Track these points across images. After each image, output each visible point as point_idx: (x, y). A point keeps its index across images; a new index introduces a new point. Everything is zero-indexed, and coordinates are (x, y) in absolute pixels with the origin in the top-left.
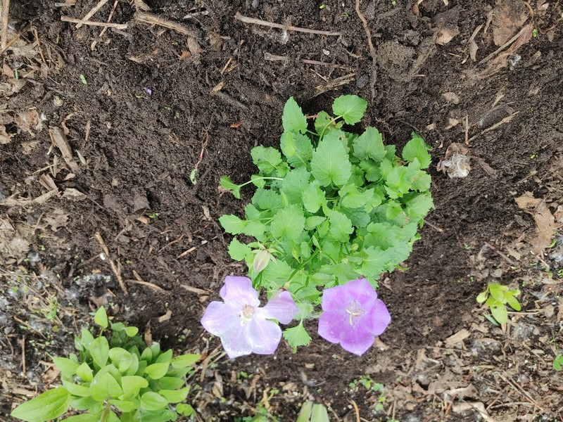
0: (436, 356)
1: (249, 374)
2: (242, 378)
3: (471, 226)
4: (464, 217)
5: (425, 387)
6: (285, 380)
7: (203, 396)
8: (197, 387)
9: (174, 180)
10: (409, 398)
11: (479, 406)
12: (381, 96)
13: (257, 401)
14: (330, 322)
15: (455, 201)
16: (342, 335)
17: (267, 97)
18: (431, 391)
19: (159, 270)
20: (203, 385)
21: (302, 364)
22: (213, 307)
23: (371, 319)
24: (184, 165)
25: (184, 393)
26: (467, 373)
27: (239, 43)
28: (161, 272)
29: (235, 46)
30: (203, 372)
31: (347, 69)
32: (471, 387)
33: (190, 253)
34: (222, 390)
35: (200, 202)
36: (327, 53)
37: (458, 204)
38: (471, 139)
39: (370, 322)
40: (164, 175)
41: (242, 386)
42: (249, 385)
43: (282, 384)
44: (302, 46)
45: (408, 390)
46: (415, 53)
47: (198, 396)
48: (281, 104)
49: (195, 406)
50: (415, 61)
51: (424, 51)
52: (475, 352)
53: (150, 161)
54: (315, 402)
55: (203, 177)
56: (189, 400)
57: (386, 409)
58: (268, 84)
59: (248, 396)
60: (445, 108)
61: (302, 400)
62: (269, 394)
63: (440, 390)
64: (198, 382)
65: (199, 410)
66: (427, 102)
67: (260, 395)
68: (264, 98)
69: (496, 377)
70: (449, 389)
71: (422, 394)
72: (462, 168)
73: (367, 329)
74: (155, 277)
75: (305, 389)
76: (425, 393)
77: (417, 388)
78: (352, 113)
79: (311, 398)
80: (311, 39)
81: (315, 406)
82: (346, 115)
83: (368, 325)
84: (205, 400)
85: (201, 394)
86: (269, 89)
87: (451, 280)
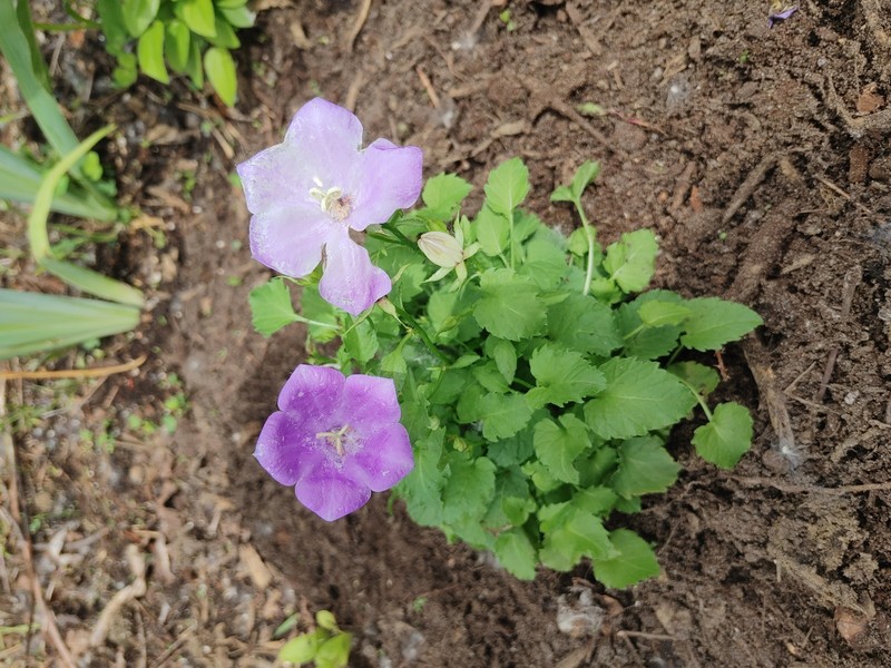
0: (223, 525)
1: (191, 193)
2: (184, 180)
3: (460, 616)
4: (476, 607)
5: (169, 504)
6: (181, 260)
7: (152, 108)
8: (168, 96)
9: (582, 65)
10: (151, 473)
11: (139, 587)
12: (739, 494)
13: (143, 206)
14: (322, 391)
15: (506, 594)
16: (294, 415)
17: (756, 268)
18: (162, 512)
19: (394, 27)
20: (172, 106)
21: (211, 294)
22: (350, 124)
23: (327, 477)
24: (614, 87)
25: (155, 71)
26: (194, 575)
27: (881, 215)
28: (390, 31)
29: (875, 208)
30: (194, 108)
31: (807, 434)
32: (170, 578)
33: (425, 91)
34: (162, 142)
35: (533, 116)
36: (850, 400)
37: (501, 600)
38: (628, 641)
39: (321, 475)
40: (593, 44)
41: (170, 179)
42: (172, 192)
43: (174, 253)
44: (867, 349)
45: (165, 472)
46: (829, 569)
47: (152, 97)
48: (742, 296)
49: (133, 90)
50: (814, 570)
51: (834, 587)
52: (230, 592)
53: (624, 14)
54: (143, 311)
55: (587, 125)
56: (144, 80)
57: (132, 432)
58: (786, 270)
59: (153, 190)
60: (696, 603)
61: (145, 288)
62: (156, 228)
63: (164, 526)
64: (176, 98)
65: (127, 98)
66: (713, 573)
67: (154, 211)
68: (754, 262)
69: (188, 622)
70: (167, 543)
71: (158, 495)
72: (576, 623)
73: (306, 470)
74: (380, 18)
75: (164, 295)
76: (161, 500)
77: (168, 488)
78: (716, 438)
79: (150, 305)
80: (880, 366)
81: (136, 312)
82: (712, 430)
83: (314, 472)
84: (145, 109)
85: (155, 103)
86: (773, 273)
87: (360, 571)
